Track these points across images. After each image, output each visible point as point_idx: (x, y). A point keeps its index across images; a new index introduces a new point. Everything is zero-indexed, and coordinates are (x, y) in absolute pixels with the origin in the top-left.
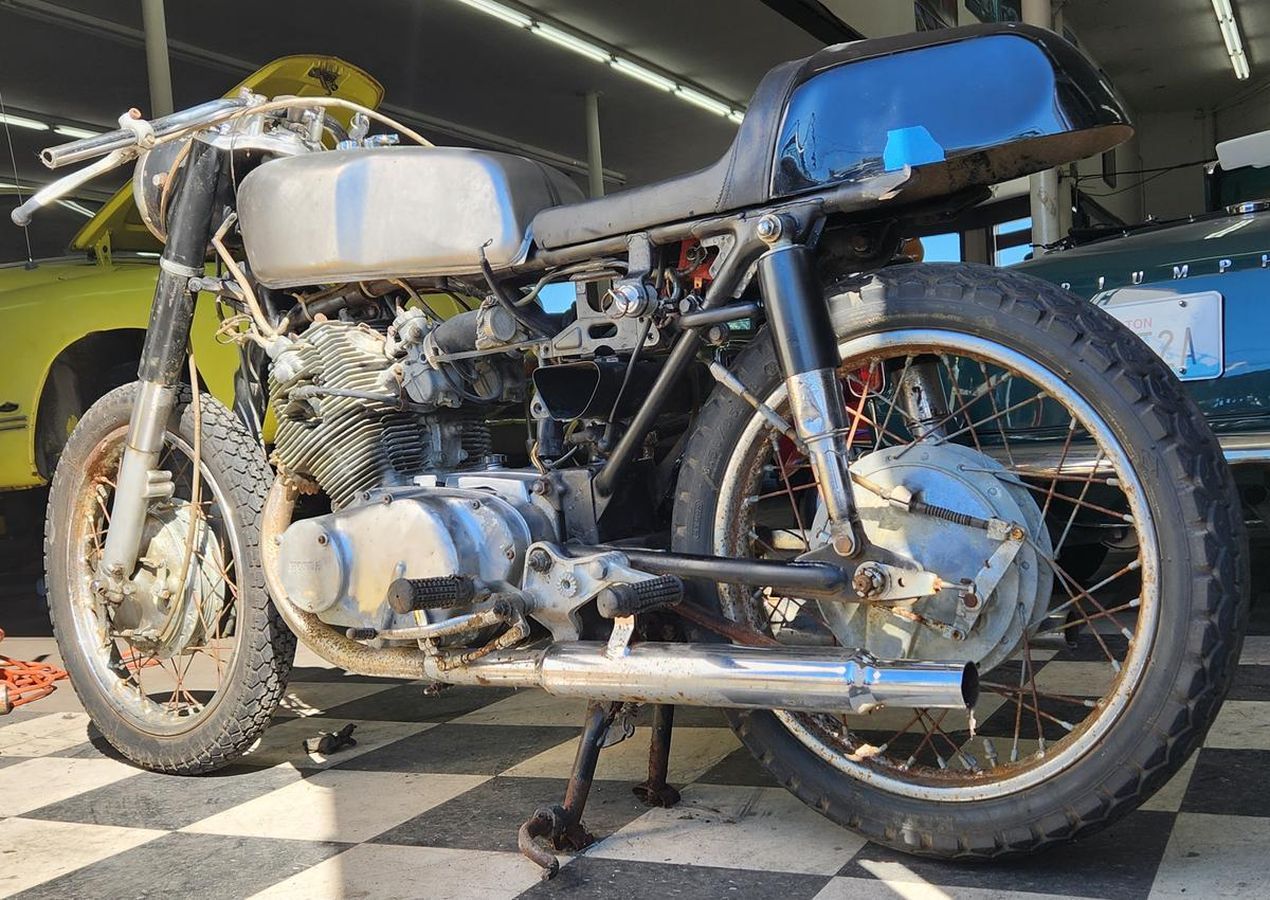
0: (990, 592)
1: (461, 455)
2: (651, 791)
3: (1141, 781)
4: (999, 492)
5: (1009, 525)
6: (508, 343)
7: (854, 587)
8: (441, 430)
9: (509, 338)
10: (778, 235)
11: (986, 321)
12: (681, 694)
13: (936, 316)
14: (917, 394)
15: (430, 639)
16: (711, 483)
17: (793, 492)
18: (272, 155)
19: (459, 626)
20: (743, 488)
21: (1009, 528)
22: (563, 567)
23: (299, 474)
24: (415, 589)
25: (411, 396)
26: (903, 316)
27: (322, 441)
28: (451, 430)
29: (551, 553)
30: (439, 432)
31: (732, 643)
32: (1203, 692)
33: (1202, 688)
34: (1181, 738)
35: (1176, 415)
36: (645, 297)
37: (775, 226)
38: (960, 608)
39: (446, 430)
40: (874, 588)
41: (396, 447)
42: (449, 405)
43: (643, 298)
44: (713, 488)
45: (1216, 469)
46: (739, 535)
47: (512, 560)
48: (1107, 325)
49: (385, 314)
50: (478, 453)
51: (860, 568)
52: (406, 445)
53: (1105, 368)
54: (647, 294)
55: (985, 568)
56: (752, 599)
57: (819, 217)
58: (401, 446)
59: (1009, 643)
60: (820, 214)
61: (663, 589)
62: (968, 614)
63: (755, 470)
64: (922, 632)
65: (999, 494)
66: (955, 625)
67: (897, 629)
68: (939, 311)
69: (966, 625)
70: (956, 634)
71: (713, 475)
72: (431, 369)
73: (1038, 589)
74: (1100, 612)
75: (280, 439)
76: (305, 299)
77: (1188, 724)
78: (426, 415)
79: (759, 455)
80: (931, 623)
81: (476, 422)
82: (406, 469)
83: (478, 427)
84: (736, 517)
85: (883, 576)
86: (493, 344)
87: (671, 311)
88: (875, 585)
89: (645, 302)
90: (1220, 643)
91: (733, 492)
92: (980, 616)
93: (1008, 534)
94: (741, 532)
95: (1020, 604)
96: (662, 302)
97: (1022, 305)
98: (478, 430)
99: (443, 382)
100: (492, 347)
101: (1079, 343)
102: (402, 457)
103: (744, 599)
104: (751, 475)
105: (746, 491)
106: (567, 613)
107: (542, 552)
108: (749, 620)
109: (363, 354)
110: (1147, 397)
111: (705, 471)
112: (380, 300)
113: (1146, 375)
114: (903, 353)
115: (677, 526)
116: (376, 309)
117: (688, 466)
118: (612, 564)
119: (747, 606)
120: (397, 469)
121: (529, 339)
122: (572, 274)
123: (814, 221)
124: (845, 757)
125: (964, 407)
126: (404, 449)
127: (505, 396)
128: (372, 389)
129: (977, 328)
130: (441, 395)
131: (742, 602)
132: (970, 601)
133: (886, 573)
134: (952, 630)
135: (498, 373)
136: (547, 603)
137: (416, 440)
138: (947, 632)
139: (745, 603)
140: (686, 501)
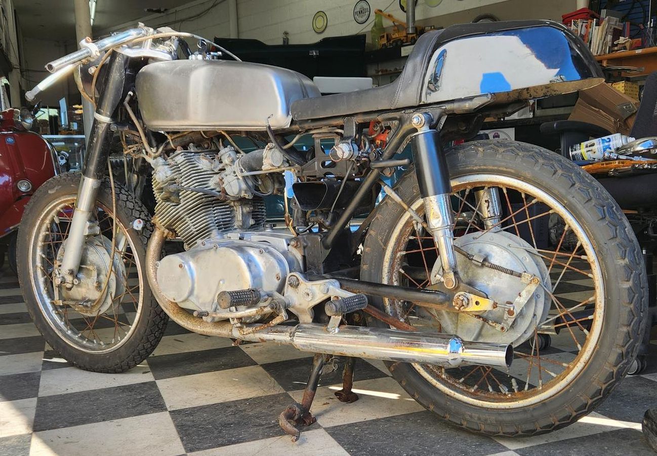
0: (521, 309)
1: (252, 222)
2: (344, 394)
3: (589, 404)
4: (527, 258)
5: (532, 277)
6: (279, 167)
7: (454, 304)
8: (242, 209)
9: (280, 165)
10: (422, 125)
11: (527, 173)
12: (364, 353)
13: (501, 169)
14: (487, 204)
15: (237, 318)
16: (382, 244)
17: (424, 251)
18: (155, 59)
19: (251, 313)
20: (398, 248)
21: (532, 278)
22: (306, 286)
23: (168, 229)
24: (231, 296)
25: (227, 191)
26: (485, 167)
27: (180, 213)
28: (247, 209)
29: (300, 278)
30: (241, 210)
31: (390, 328)
32: (621, 364)
33: (622, 361)
34: (609, 385)
35: (618, 227)
36: (352, 150)
37: (422, 120)
38: (506, 316)
39: (244, 209)
40: (463, 306)
41: (219, 217)
42: (247, 197)
43: (351, 151)
44: (383, 246)
45: (636, 255)
46: (394, 270)
47: (280, 280)
48: (587, 179)
49: (213, 146)
50: (260, 220)
51: (456, 295)
52: (224, 217)
53: (585, 202)
54: (353, 149)
55: (519, 297)
56: (400, 303)
57: (443, 115)
58: (221, 217)
59: (528, 334)
60: (444, 114)
61: (358, 301)
62: (509, 319)
63: (405, 238)
64: (485, 326)
65: (527, 260)
66: (502, 324)
68: (503, 166)
69: (508, 324)
70: (502, 328)
71: (383, 240)
72: (238, 179)
73: (544, 307)
74: (573, 320)
75: (158, 211)
76: (171, 137)
77: (613, 378)
78: (234, 201)
79: (407, 231)
80: (490, 322)
81: (259, 204)
82: (223, 229)
83: (260, 207)
84: (394, 262)
85: (468, 299)
86: (271, 167)
87: (365, 157)
88: (464, 304)
89: (352, 153)
90: (632, 340)
91: (393, 250)
92: (515, 320)
93: (531, 281)
94: (396, 269)
95: (535, 315)
96: (361, 153)
97: (545, 167)
98: (260, 209)
99: (244, 186)
100: (271, 169)
101: (572, 188)
102: (222, 223)
104: (402, 241)
105: (400, 249)
106: (307, 309)
107: (295, 278)
108: (398, 313)
109: (202, 169)
110: (605, 218)
111: (379, 238)
112: (211, 139)
113: (605, 206)
114: (483, 185)
115: (363, 265)
116: (208, 144)
117: (370, 235)
118: (331, 287)
120: (219, 229)
121: (290, 166)
122: (313, 134)
123: (441, 117)
125: (512, 215)
126: (222, 219)
127: (275, 192)
128: (207, 187)
129: (522, 176)
130: (243, 192)
131: (395, 304)
132: (511, 313)
133: (470, 298)
134: (501, 326)
135: (272, 180)
136: (296, 303)
137: (229, 214)
138: (498, 327)
140: (369, 252)
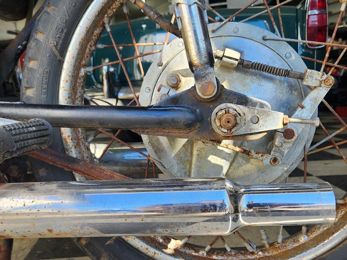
4: (293, 55)
16: (57, 53)
20: (82, 60)
31: (75, 180)
38: (280, 140)
44: (59, 57)
46: (77, 96)
55: (300, 109)
62: (284, 145)
63: (91, 46)
64: (237, 160)
65: (293, 57)
67: (220, 159)
69: (281, 153)
70: (274, 161)
71: (59, 46)
79: (95, 34)
84: (76, 82)
94: (79, 94)
103: (81, 144)
104: (88, 50)
105: (83, 62)
108: (85, 158)
111: (52, 42)
115: (27, 88)
119: (84, 149)
124: (163, 252)
131: (80, 146)
132: (288, 135)
134: (271, 157)
138: (266, 159)
139: (82, 147)
140: (35, 68)
